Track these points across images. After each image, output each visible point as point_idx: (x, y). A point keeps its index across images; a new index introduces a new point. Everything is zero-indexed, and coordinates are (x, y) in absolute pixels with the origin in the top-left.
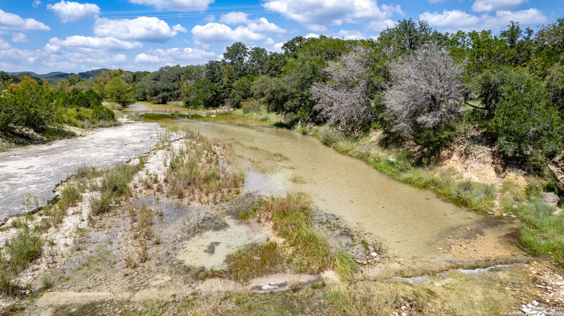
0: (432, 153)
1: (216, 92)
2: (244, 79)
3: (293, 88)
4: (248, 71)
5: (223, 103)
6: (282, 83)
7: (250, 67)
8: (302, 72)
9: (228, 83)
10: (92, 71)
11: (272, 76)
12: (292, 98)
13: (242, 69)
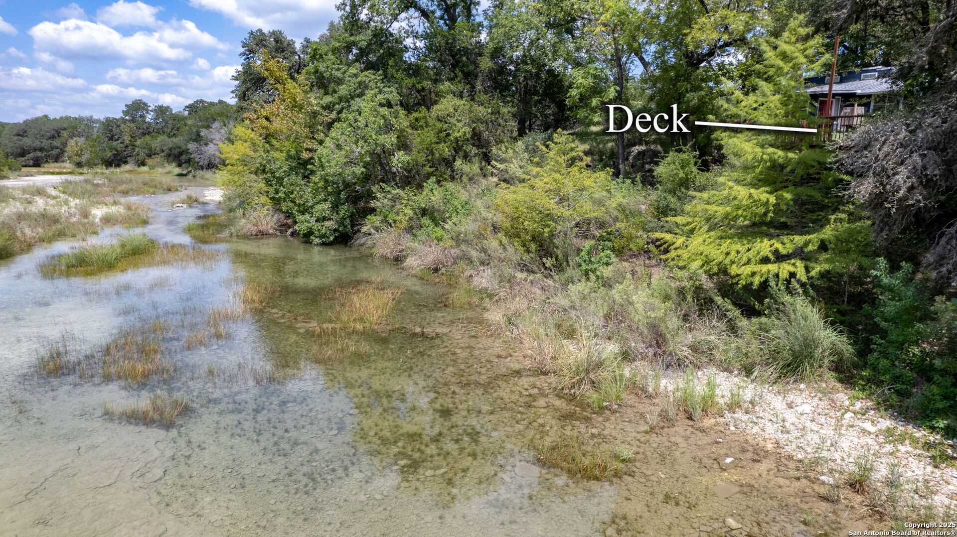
1: (117, 151)
2: (148, 138)
4: (151, 130)
5: (126, 162)
7: (153, 125)
9: (130, 141)
13: (145, 128)
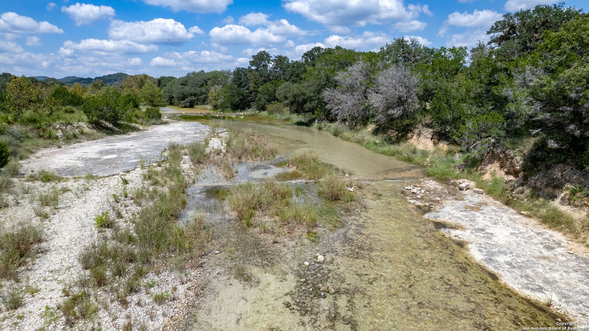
0: (403, 136)
1: (243, 96)
2: (269, 85)
3: (312, 92)
4: (271, 77)
5: (249, 107)
6: (302, 89)
7: (273, 74)
8: (318, 79)
9: (254, 88)
10: (108, 75)
11: (294, 82)
12: (310, 101)
13: (267, 76)
